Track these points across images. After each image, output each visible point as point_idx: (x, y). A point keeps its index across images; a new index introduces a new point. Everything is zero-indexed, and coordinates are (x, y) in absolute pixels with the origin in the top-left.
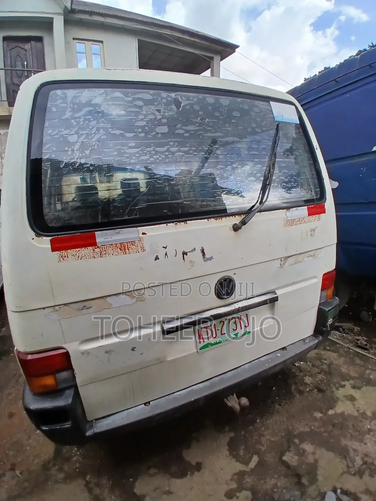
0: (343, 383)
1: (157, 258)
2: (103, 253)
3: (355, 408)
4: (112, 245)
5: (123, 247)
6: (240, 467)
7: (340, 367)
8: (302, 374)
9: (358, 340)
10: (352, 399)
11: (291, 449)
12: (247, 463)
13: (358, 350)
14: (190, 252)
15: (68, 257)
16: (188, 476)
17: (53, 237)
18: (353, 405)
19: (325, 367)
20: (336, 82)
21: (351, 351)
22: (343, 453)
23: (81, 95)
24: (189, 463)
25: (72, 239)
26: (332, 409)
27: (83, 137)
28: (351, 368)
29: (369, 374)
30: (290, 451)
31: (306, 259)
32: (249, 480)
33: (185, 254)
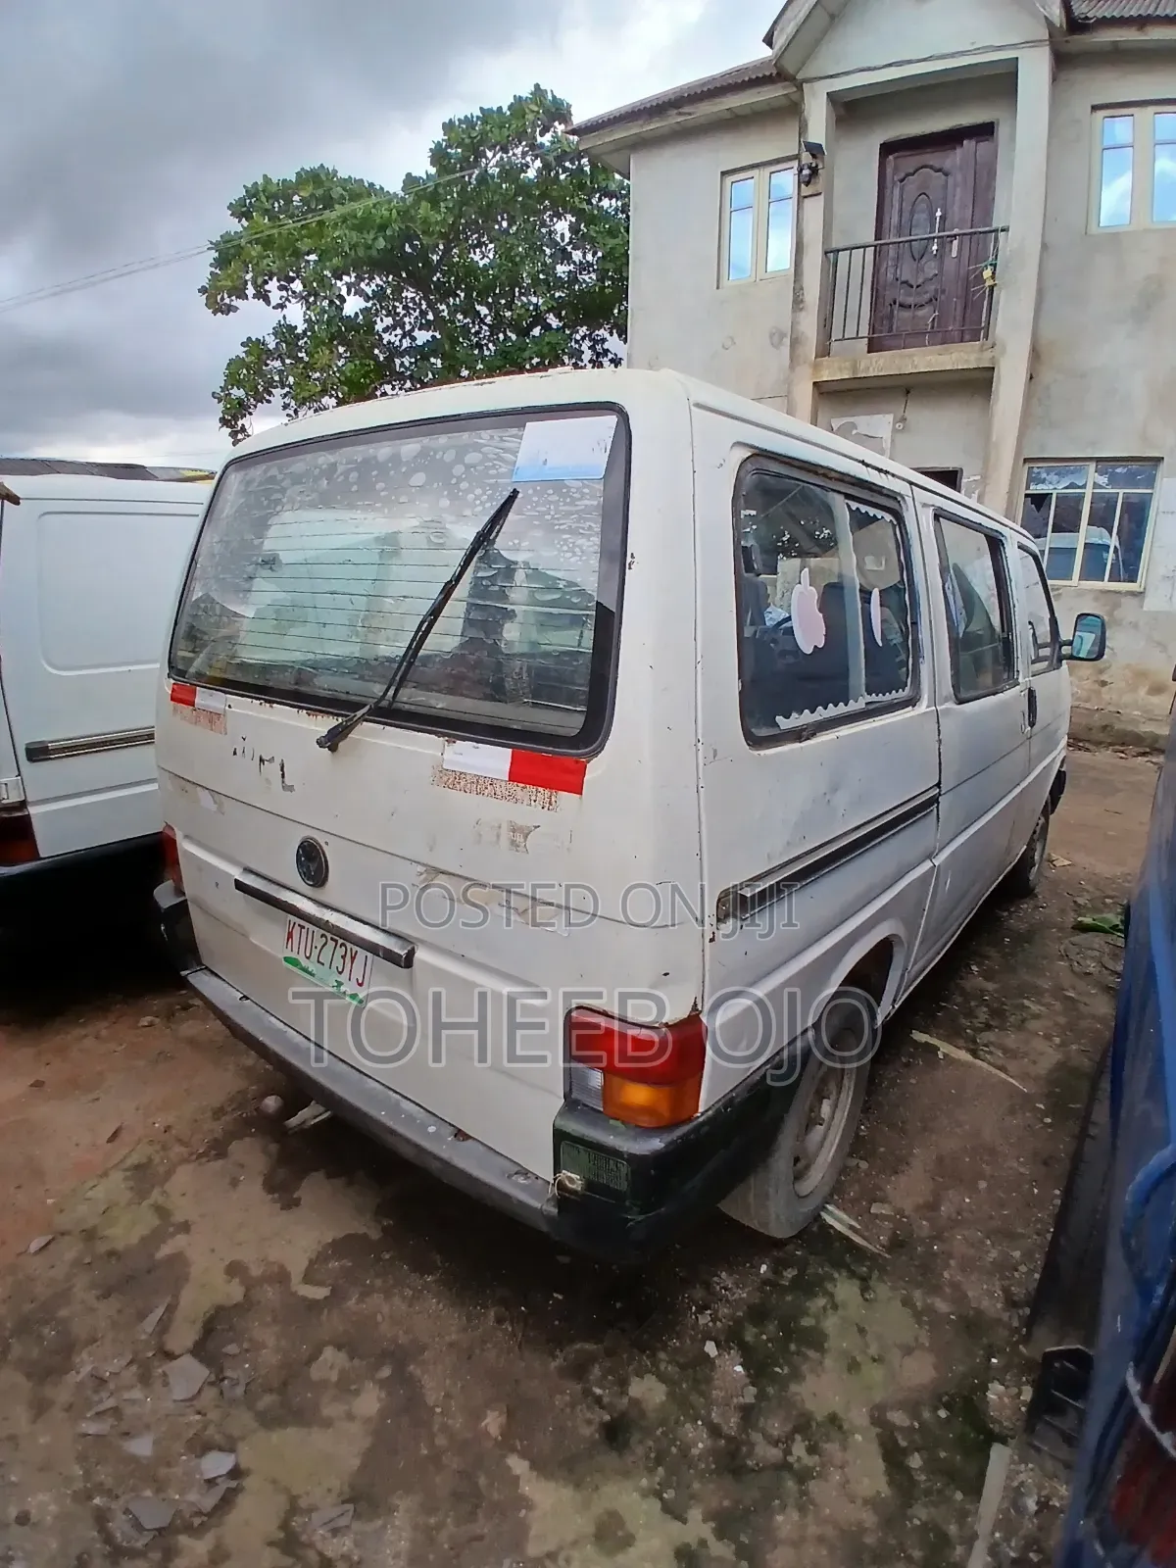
1: (235, 753)
2: (197, 720)
3: (562, 1548)
4: (204, 710)
5: (211, 718)
6: (297, 1270)
11: (356, 1362)
12: (310, 1280)
14: (267, 760)
15: (178, 712)
16: (270, 1196)
17: (175, 681)
18: (577, 1541)
24: (295, 1188)
25: (183, 690)
30: (351, 1359)
33: (262, 761)
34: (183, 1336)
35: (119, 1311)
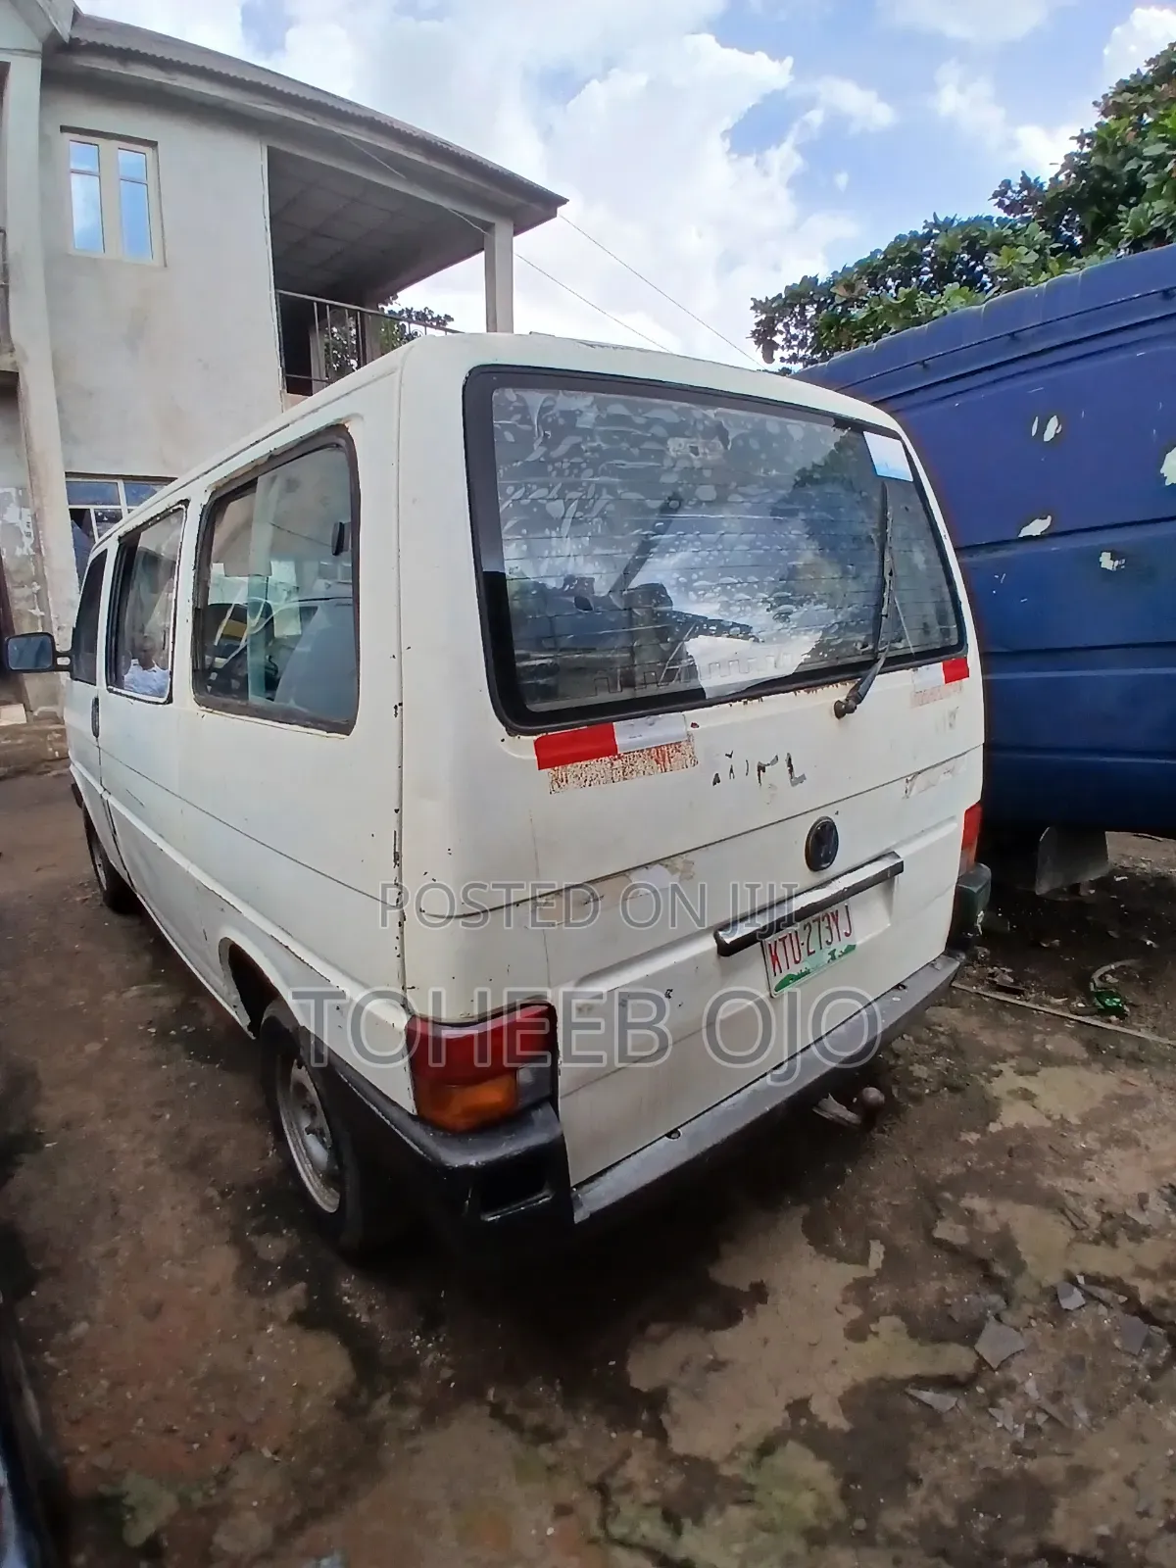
0: (995, 1067)
1: (717, 780)
2: (628, 770)
3: (1042, 1113)
4: (642, 751)
5: (661, 755)
6: (851, 1272)
7: (976, 1035)
8: (901, 1062)
9: (992, 975)
10: (1027, 1096)
11: (944, 1215)
12: (863, 1259)
13: (1002, 997)
14: (769, 765)
15: (567, 781)
16: (746, 1318)
17: (540, 735)
18: (1034, 1107)
19: (943, 1039)
20: (925, 366)
21: (987, 999)
22: (1053, 1202)
23: (553, 406)
24: (734, 1292)
25: (574, 739)
26: (994, 1121)
27: (574, 505)
28: (1002, 1035)
29: (1043, 1043)
30: (942, 1218)
31: (943, 778)
32: (882, 1294)
33: (761, 768)
34: (956, 1359)
35: (933, 1449)
